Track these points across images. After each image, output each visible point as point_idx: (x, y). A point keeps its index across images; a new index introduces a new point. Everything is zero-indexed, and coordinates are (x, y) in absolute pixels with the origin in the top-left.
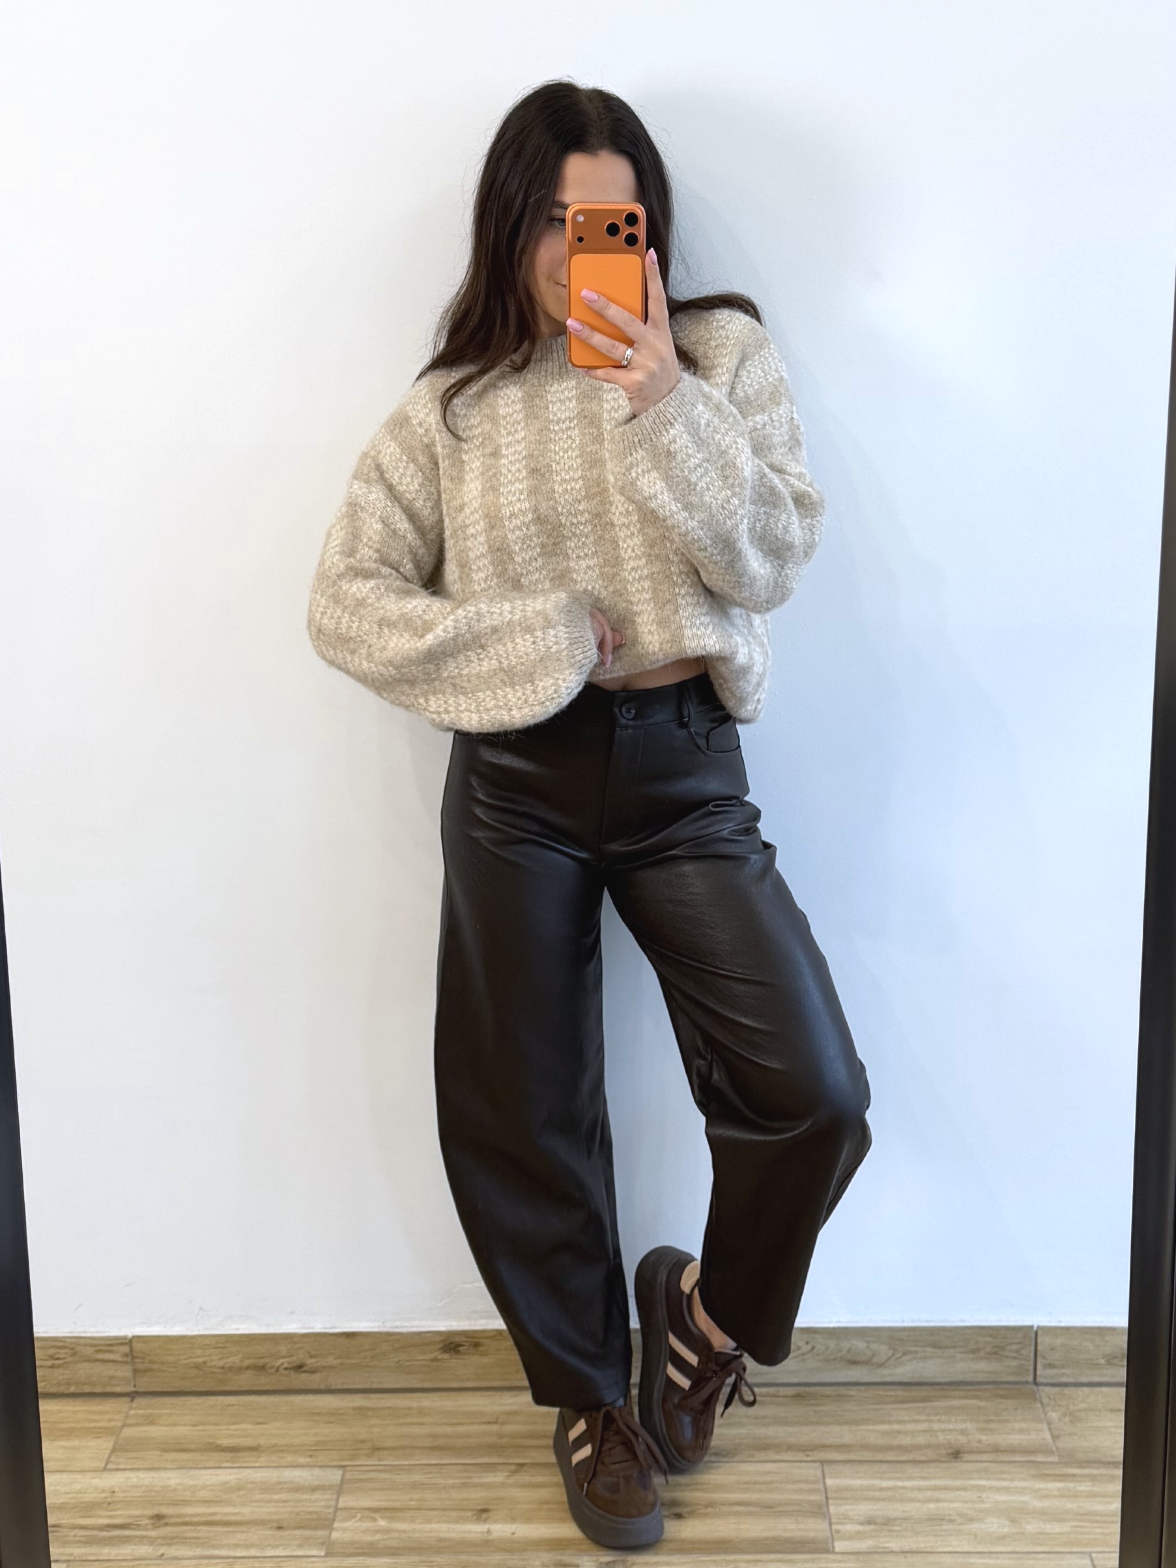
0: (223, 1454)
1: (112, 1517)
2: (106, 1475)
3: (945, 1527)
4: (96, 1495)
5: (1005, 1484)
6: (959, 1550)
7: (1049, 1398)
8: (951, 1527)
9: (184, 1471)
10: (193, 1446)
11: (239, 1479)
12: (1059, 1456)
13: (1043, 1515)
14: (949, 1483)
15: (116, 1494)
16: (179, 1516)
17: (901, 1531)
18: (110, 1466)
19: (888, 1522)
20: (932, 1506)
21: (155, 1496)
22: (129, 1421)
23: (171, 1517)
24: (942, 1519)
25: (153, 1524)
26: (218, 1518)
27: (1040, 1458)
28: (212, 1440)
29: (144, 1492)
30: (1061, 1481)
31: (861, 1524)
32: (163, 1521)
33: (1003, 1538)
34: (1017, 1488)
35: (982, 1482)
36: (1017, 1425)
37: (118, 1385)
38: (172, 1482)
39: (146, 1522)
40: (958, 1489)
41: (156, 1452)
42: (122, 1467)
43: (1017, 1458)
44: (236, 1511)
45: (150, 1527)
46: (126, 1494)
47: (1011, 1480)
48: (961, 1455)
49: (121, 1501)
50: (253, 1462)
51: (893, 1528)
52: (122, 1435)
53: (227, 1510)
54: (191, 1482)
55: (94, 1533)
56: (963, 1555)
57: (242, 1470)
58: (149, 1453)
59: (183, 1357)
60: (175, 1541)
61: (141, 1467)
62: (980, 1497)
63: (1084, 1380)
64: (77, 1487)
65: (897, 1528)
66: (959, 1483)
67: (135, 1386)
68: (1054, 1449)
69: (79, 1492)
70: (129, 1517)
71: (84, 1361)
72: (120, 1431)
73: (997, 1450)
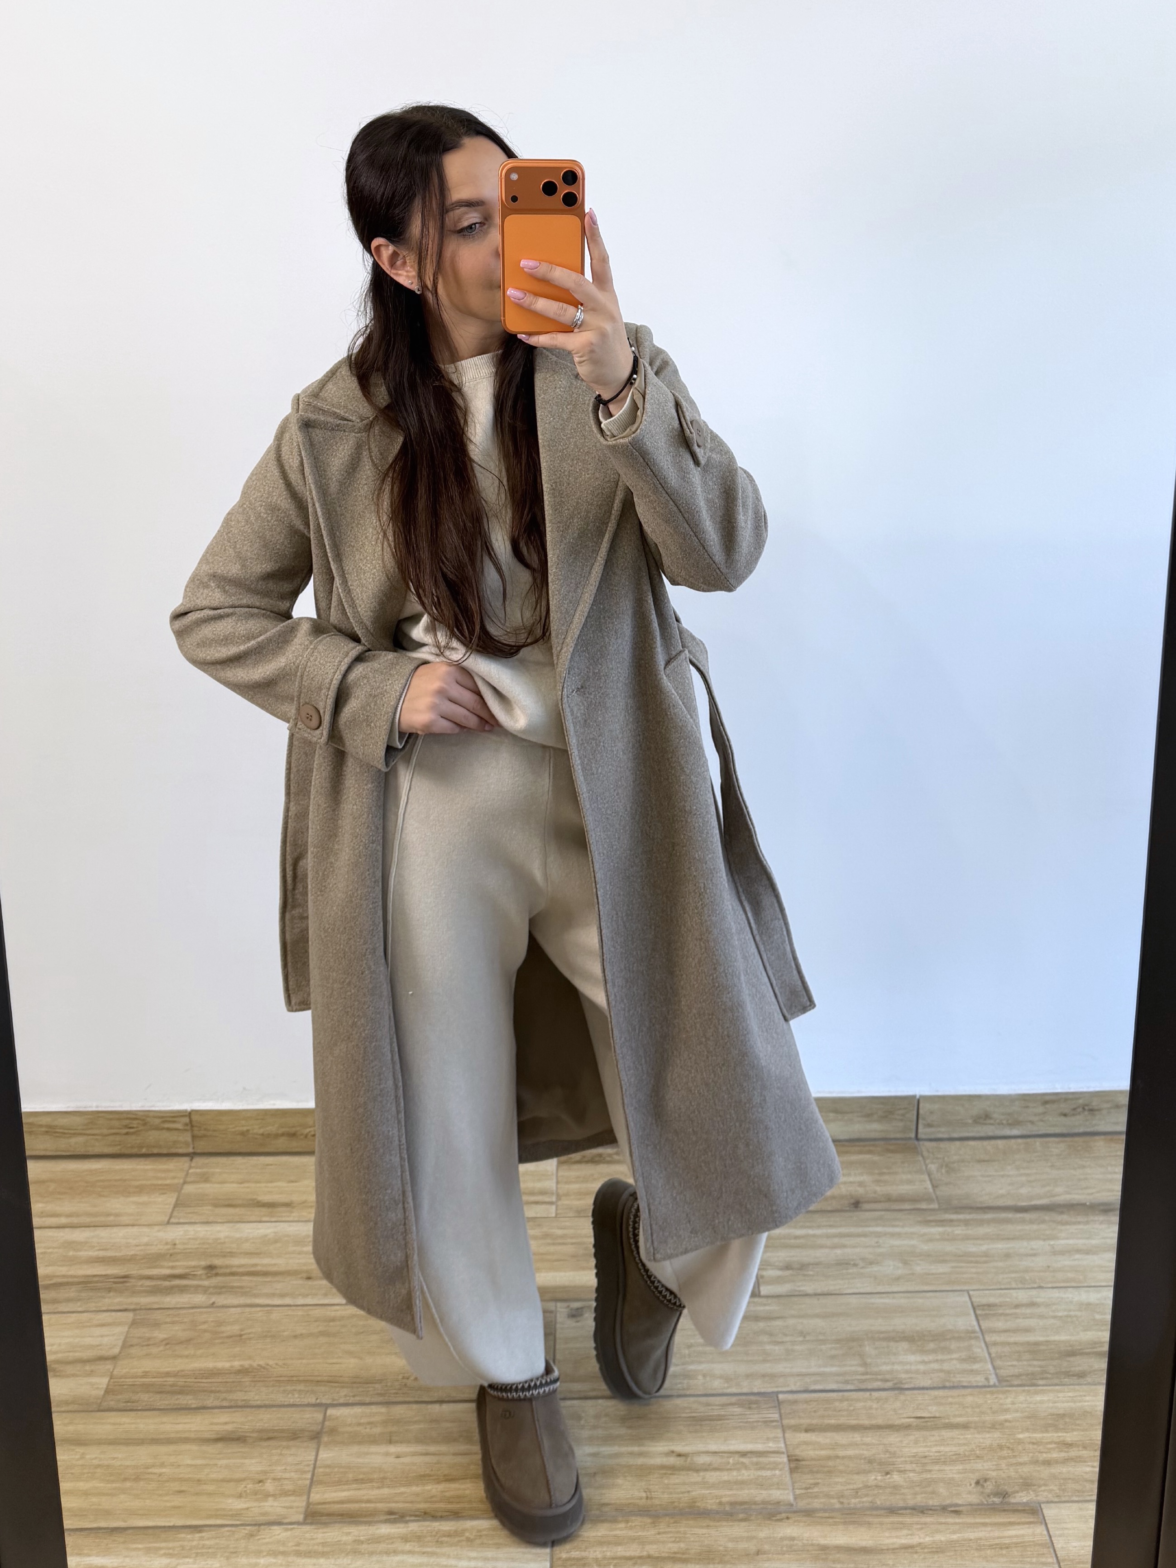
0: (264, 1210)
1: (172, 1267)
2: (169, 1228)
3: (850, 1271)
4: (161, 1247)
5: (897, 1230)
6: (862, 1291)
7: (928, 1151)
8: (855, 1270)
9: (231, 1225)
10: (240, 1202)
11: (275, 1233)
12: (939, 1204)
13: (927, 1256)
14: (853, 1230)
15: (177, 1247)
16: (227, 1267)
17: (813, 1276)
18: (173, 1220)
19: (803, 1267)
20: (839, 1251)
21: (207, 1248)
22: (188, 1179)
23: (221, 1267)
24: (847, 1264)
25: (207, 1274)
26: (259, 1268)
27: (924, 1206)
28: (255, 1197)
29: (199, 1244)
30: (942, 1226)
31: (781, 1269)
32: (214, 1272)
33: (898, 1279)
34: (906, 1233)
35: (879, 1229)
36: (904, 1177)
37: (181, 1148)
38: (222, 1235)
39: (199, 1273)
40: (859, 1235)
41: (210, 1208)
42: (182, 1221)
43: (907, 1206)
44: (273, 1262)
45: (204, 1277)
46: (186, 1246)
47: (903, 1227)
48: (860, 1205)
49: (181, 1253)
50: (288, 1216)
51: (806, 1273)
52: (183, 1191)
53: (266, 1261)
54: (238, 1235)
55: (159, 1283)
56: (864, 1296)
57: (278, 1224)
58: (205, 1208)
59: (231, 1126)
60: (224, 1290)
61: (197, 1221)
62: (877, 1243)
63: (955, 1135)
64: (145, 1240)
65: (811, 1273)
66: (860, 1230)
67: (193, 1148)
68: (934, 1197)
69: (147, 1244)
70: (187, 1267)
71: (154, 1129)
72: (182, 1189)
73: (889, 1199)
